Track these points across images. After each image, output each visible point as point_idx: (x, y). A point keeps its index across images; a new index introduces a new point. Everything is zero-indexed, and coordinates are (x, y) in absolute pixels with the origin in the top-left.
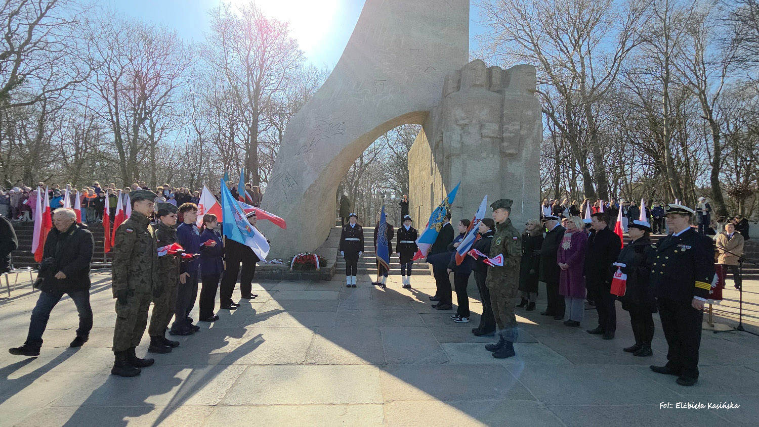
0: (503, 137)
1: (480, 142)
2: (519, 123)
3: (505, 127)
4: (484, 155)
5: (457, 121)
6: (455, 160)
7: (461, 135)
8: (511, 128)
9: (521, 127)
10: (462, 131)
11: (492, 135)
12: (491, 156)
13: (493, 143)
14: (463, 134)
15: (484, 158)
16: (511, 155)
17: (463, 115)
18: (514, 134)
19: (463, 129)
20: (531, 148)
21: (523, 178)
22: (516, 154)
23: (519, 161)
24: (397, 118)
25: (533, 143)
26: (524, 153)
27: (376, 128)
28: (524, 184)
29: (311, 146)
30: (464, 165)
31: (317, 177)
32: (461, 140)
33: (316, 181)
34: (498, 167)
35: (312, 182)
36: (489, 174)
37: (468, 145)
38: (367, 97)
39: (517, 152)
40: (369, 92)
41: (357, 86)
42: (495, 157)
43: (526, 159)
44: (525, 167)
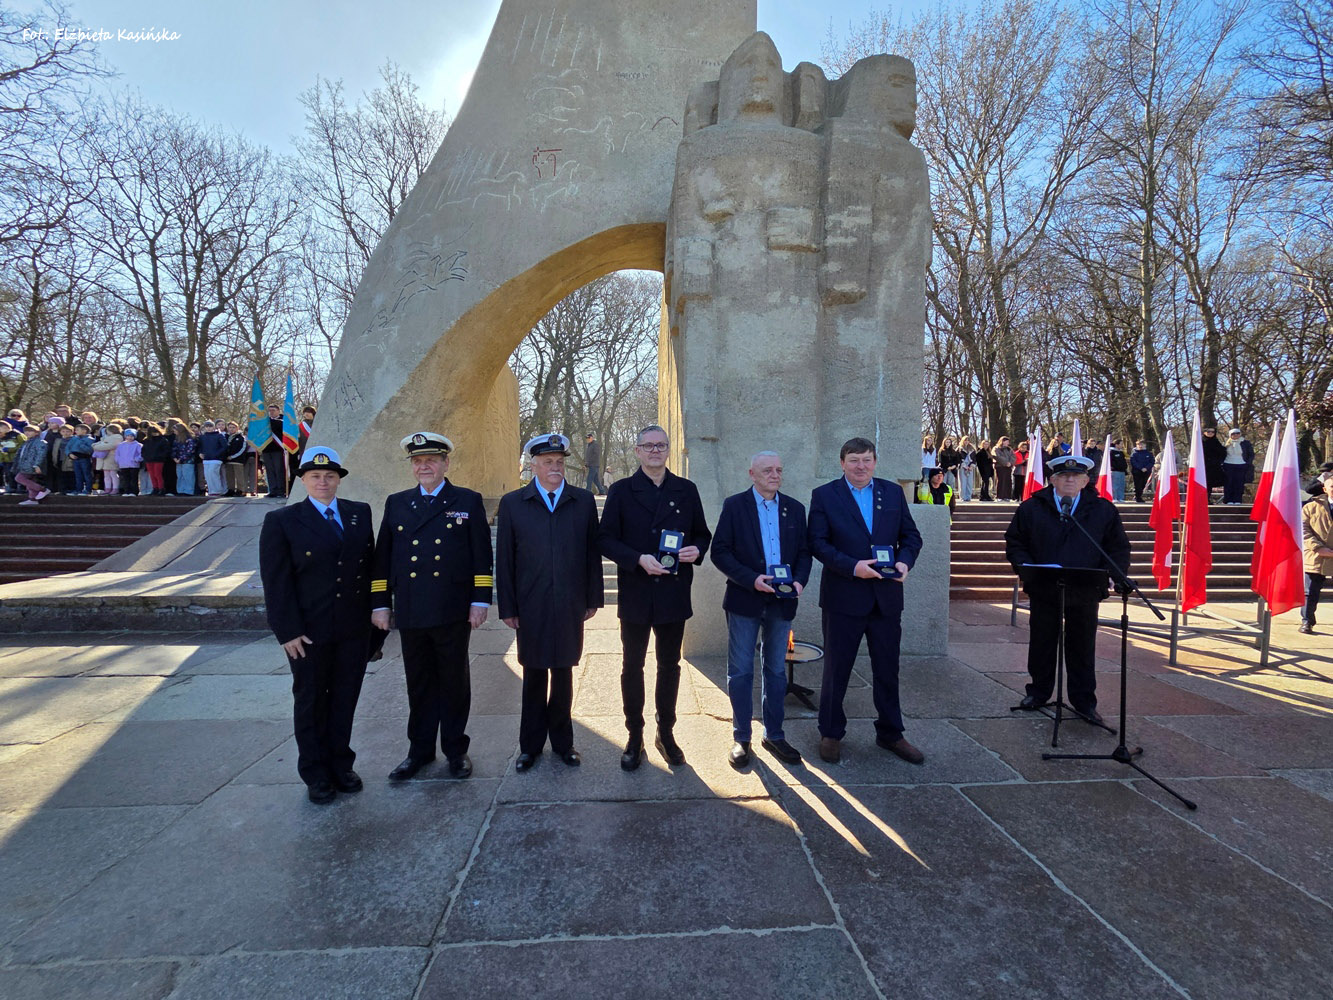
0: (825, 248)
1: (764, 261)
2: (868, 209)
3: (832, 218)
4: (775, 297)
5: (702, 204)
6: (697, 311)
7: (713, 246)
8: (848, 222)
9: (875, 221)
10: (718, 234)
11: (796, 241)
12: (794, 299)
13: (799, 265)
14: (718, 242)
15: (776, 306)
16: (847, 299)
17: (717, 186)
18: (855, 240)
19: (718, 228)
20: (900, 279)
21: (881, 360)
22: (862, 296)
23: (869, 316)
24: (589, 242)
25: (907, 265)
26: (882, 293)
27: (542, 266)
28: (881, 377)
29: (394, 311)
30: (722, 326)
31: (405, 380)
32: (714, 257)
33: (403, 391)
34: (813, 331)
35: (394, 392)
36: (788, 348)
37: (731, 272)
38: (517, 190)
39: (863, 290)
40: (523, 179)
41: (495, 165)
42: (804, 303)
43: (887, 309)
44: (883, 330)
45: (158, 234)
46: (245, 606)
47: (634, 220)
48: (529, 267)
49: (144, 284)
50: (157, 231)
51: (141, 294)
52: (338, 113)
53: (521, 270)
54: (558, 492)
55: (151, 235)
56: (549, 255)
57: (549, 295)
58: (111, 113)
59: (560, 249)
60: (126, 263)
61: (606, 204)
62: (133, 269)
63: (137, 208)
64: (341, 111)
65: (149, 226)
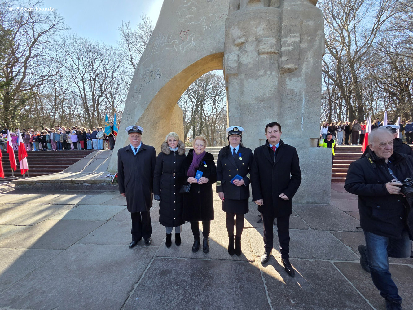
0: (281, 52)
1: (257, 59)
2: (298, 35)
3: (283, 40)
4: (261, 73)
5: (234, 40)
6: (233, 80)
7: (238, 56)
8: (290, 40)
9: (301, 39)
10: (240, 51)
11: (270, 50)
12: (269, 73)
13: (271, 59)
14: (240, 54)
15: (262, 76)
16: (290, 71)
17: (239, 33)
18: (293, 47)
19: (240, 49)
20: (312, 61)
21: (303, 93)
22: (296, 69)
23: (298, 77)
24: (199, 61)
25: (314, 56)
26: (304, 67)
27: (184, 71)
28: (304, 99)
29: (140, 90)
30: (242, 85)
31: (143, 112)
32: (238, 59)
33: (143, 115)
34: (276, 84)
35: (140, 116)
36: (267, 91)
37: (245, 65)
38: (175, 47)
39: (296, 67)
40: (177, 42)
41: (168, 39)
42: (273, 74)
43: (306, 73)
44: (305, 81)
45: (84, 75)
46: (98, 183)
47: (214, 52)
48: (180, 72)
49: (81, 89)
50: (83, 74)
51: (80, 93)
52: (129, 32)
53: (177, 73)
54: (138, 148)
55: (82, 75)
56: (186, 67)
57: (187, 81)
58: (69, 40)
59: (189, 65)
60: (76, 83)
61: (204, 47)
62: (78, 85)
63: (78, 68)
64: (130, 31)
65: (81, 73)
